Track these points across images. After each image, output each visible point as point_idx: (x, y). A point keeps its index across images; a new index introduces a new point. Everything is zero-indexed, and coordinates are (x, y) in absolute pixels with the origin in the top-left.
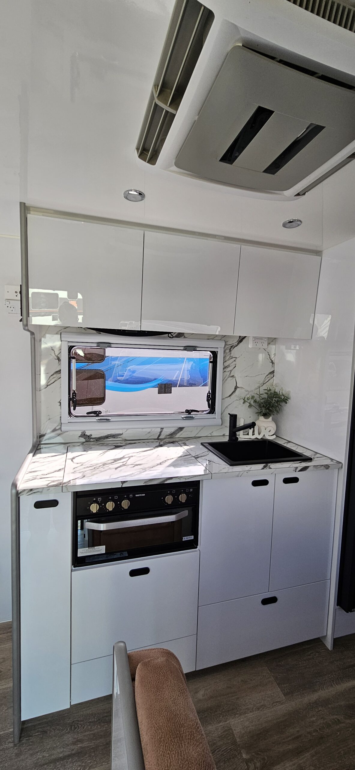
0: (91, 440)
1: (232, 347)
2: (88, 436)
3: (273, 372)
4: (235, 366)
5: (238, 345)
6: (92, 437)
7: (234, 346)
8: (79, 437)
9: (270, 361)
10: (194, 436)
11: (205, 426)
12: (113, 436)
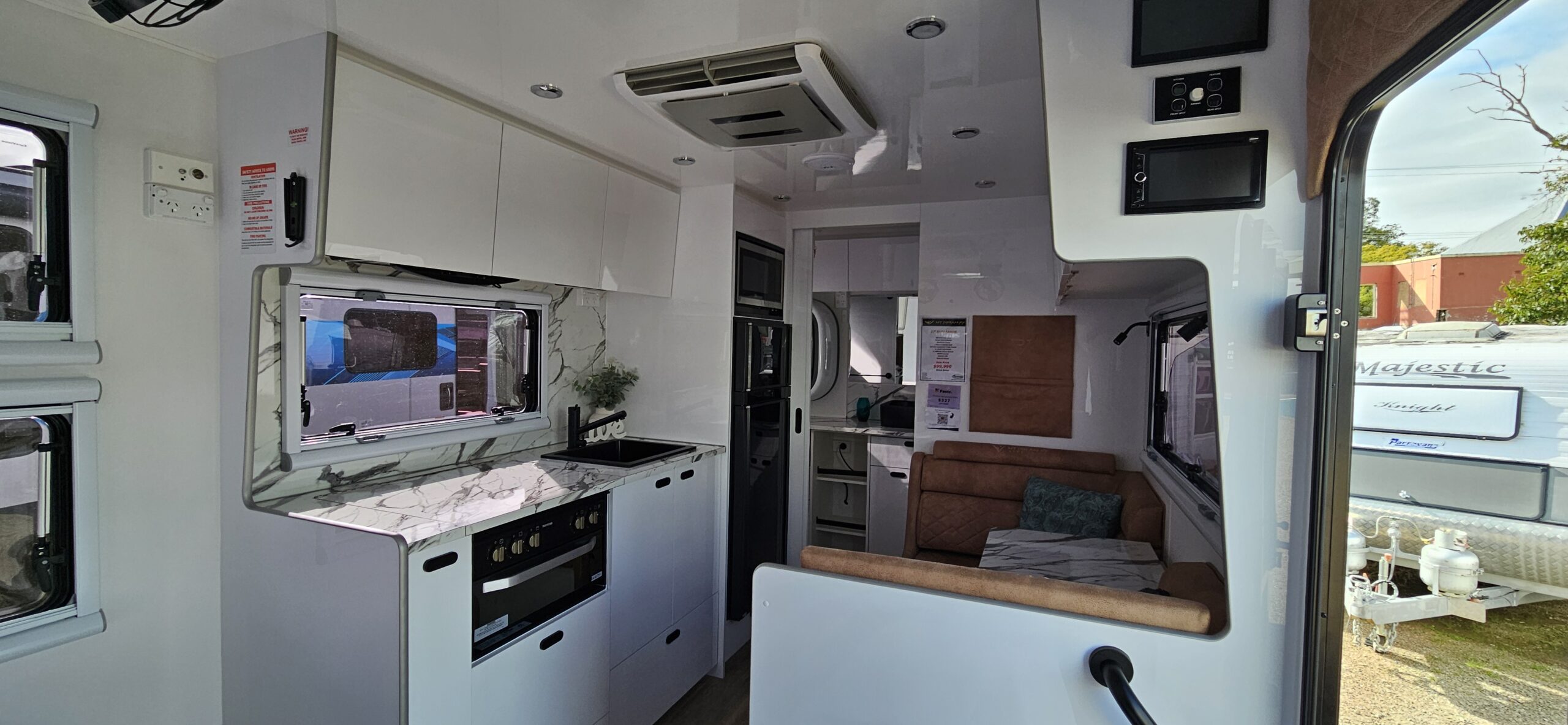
0: (343, 482)
1: (556, 303)
2: (337, 476)
3: (603, 343)
4: (561, 334)
5: (563, 301)
6: (344, 476)
7: (559, 302)
8: (319, 479)
9: (601, 326)
10: (509, 451)
11: (524, 433)
12: (383, 468)
